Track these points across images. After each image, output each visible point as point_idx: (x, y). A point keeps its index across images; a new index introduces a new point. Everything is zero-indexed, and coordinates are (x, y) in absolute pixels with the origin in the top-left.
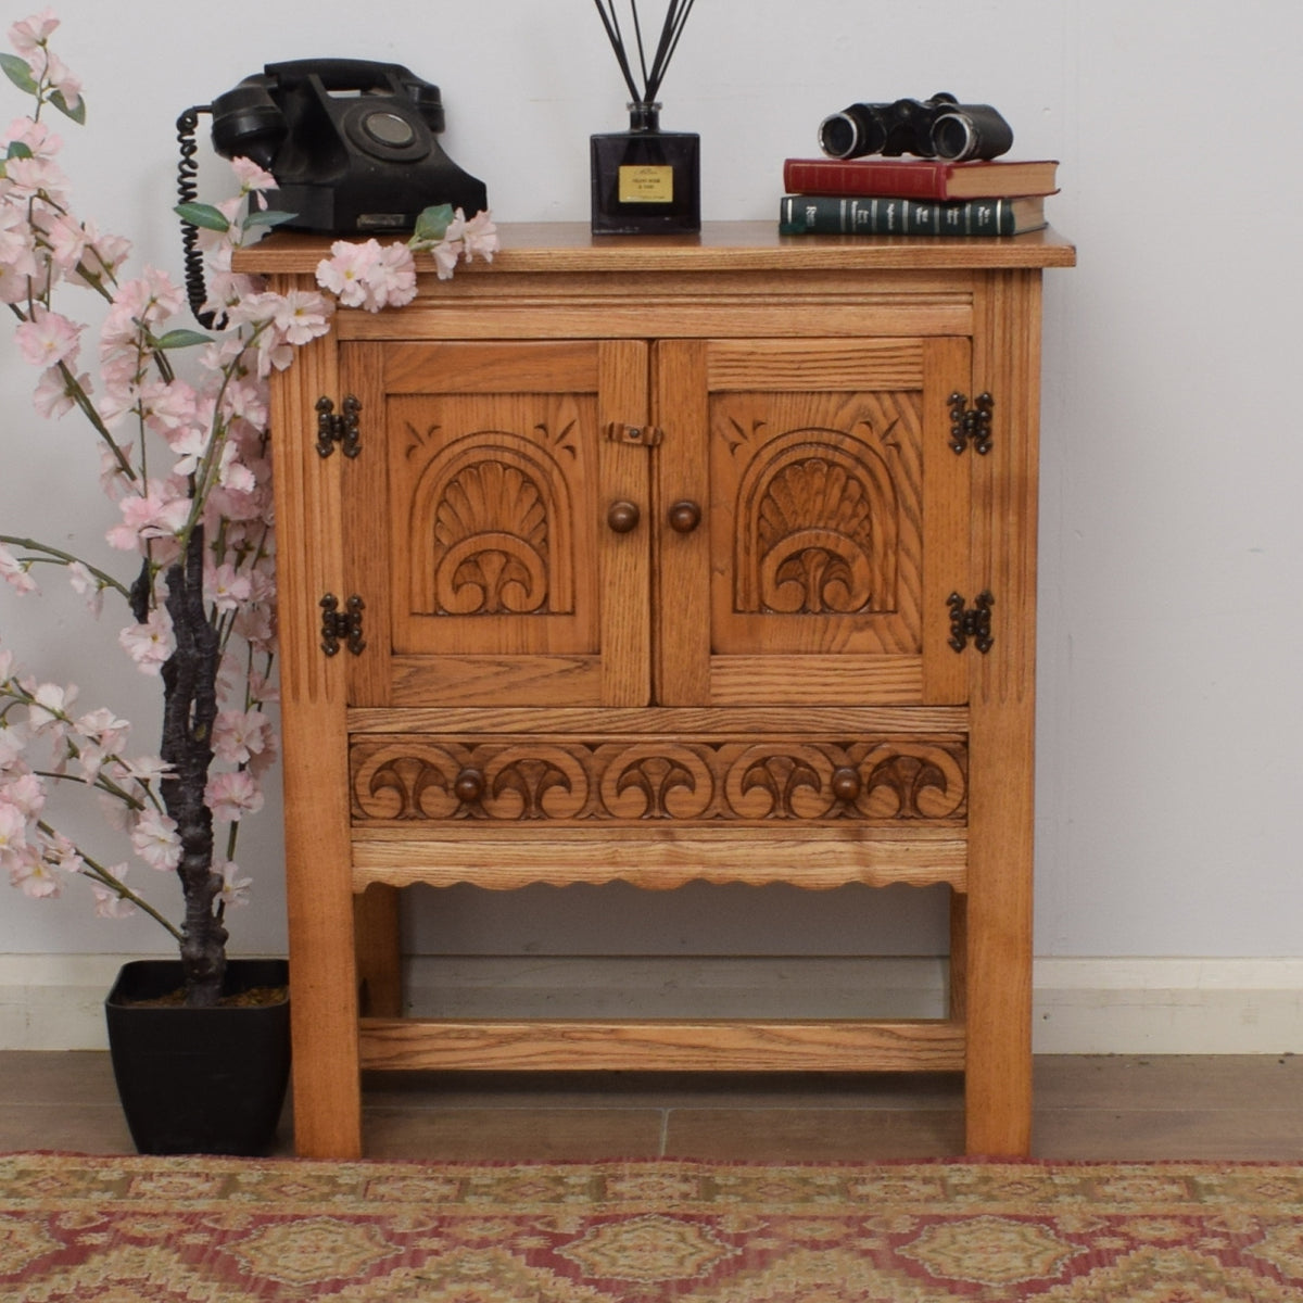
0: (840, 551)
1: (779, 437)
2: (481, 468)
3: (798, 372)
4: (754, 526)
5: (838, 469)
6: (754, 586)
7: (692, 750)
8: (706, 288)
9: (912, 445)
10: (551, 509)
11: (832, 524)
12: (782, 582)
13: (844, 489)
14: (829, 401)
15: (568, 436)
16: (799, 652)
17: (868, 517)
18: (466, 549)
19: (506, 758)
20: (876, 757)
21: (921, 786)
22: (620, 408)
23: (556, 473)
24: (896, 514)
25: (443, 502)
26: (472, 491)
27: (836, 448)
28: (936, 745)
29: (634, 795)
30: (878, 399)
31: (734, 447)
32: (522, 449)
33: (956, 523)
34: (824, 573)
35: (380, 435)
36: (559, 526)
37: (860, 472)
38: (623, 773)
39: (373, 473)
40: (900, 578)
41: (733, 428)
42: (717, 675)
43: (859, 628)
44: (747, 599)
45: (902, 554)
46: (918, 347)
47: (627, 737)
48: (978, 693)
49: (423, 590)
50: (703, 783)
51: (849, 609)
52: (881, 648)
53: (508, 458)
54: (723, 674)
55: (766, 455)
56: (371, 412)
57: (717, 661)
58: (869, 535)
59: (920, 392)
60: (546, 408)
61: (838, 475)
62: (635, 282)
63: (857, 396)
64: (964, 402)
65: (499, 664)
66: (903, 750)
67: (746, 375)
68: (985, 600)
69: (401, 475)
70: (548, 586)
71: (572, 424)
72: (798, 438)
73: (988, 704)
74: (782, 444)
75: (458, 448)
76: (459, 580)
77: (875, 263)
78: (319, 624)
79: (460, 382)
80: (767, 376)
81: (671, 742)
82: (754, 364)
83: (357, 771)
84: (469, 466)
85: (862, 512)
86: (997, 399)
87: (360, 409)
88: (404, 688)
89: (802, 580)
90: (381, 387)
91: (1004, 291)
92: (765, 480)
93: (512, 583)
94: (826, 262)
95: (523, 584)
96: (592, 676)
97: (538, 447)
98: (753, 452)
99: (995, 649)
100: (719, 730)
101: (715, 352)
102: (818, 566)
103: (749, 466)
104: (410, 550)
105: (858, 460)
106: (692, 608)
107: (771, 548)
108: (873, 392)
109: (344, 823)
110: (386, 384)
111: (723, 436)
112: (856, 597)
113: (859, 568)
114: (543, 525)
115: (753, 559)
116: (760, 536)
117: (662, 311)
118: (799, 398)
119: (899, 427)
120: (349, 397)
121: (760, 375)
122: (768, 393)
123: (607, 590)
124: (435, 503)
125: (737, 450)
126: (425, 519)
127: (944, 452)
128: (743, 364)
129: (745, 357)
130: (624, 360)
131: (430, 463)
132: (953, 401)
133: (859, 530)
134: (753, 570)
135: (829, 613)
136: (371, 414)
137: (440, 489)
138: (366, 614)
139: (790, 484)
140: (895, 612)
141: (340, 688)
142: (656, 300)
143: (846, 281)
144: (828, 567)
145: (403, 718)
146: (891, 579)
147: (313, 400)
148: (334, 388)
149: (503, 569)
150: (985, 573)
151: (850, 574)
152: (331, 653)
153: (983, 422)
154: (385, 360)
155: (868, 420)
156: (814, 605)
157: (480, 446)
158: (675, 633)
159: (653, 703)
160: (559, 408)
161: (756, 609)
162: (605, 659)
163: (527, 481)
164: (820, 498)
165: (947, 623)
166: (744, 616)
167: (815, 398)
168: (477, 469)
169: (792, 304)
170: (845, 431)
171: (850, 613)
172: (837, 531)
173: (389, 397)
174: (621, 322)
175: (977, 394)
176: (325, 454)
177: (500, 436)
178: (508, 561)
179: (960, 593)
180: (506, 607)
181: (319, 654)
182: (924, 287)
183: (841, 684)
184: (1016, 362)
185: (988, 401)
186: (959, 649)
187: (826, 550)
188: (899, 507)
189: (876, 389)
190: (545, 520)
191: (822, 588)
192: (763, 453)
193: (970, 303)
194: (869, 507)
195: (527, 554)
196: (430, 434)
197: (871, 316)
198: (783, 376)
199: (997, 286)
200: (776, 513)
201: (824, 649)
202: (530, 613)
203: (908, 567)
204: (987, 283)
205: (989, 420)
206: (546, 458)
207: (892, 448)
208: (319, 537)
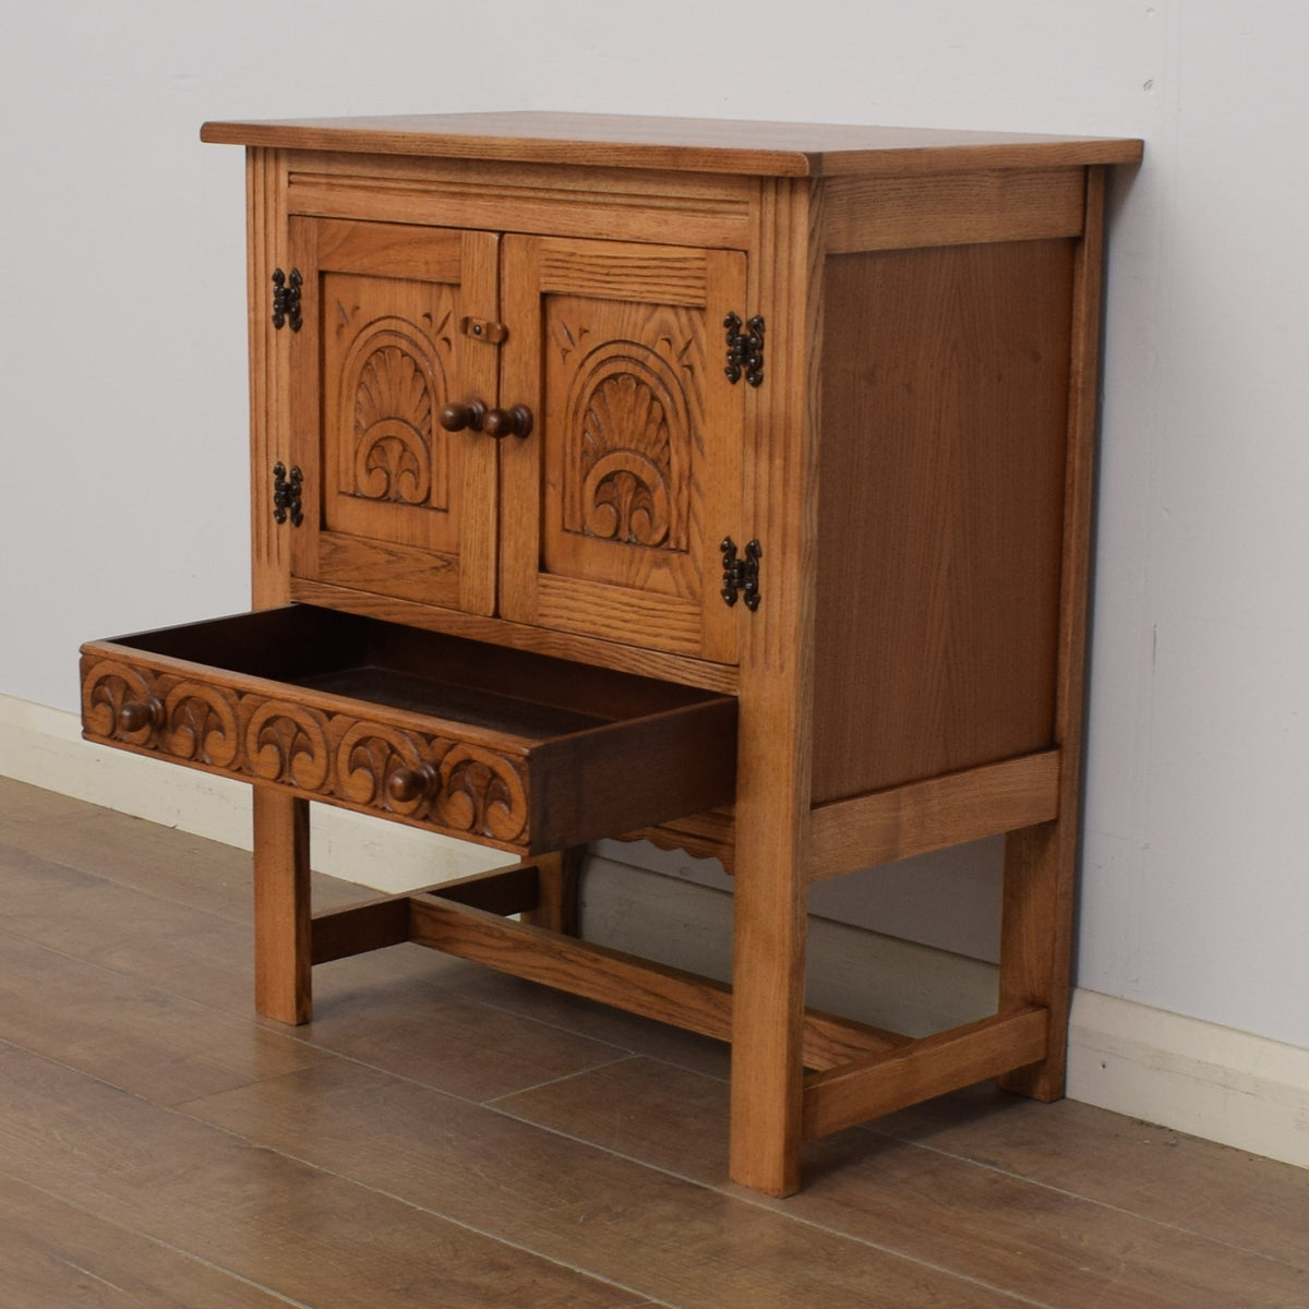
0: (644, 477)
1: (600, 347)
2: (387, 353)
3: (608, 279)
4: (579, 442)
5: (644, 388)
6: (577, 506)
8: (538, 182)
9: (703, 369)
10: (433, 398)
11: (641, 447)
12: (600, 504)
13: (650, 412)
14: (638, 312)
15: (445, 328)
16: (609, 582)
17: (668, 443)
18: (375, 434)
22: (476, 302)
23: (437, 362)
24: (689, 442)
25: (360, 384)
26: (381, 375)
27: (643, 364)
30: (676, 315)
31: (566, 351)
32: (414, 338)
33: (731, 460)
34: (632, 501)
35: (315, 311)
36: (438, 419)
39: (309, 348)
40: (692, 519)
41: (565, 333)
42: (544, 594)
43: (657, 564)
44: (573, 518)
45: (693, 488)
46: (703, 259)
48: (747, 654)
49: (347, 470)
51: (650, 543)
52: (675, 590)
53: (404, 345)
54: (547, 594)
55: (590, 364)
57: (545, 579)
58: (668, 463)
59: (701, 309)
60: (431, 297)
61: (645, 394)
62: (488, 172)
63: (660, 309)
64: (740, 326)
65: (390, 553)
67: (568, 277)
69: (333, 354)
70: (430, 480)
71: (449, 315)
72: (612, 350)
73: (755, 668)
74: (602, 355)
75: (371, 330)
76: (372, 465)
78: (273, 492)
79: (366, 263)
80: (584, 279)
82: (575, 266)
84: (378, 350)
85: (663, 435)
86: (768, 325)
87: (301, 283)
88: (328, 564)
89: (616, 504)
90: (316, 263)
91: (776, 202)
92: (588, 392)
93: (407, 473)
94: (605, 158)
95: (414, 475)
96: (452, 577)
97: (426, 336)
98: (579, 362)
99: (762, 606)
101: (547, 250)
102: (628, 491)
103: (576, 375)
104: (339, 429)
106: (524, 519)
107: (592, 465)
108: (673, 306)
110: (319, 261)
111: (557, 340)
112: (656, 529)
113: (659, 494)
114: (428, 418)
115: (578, 478)
116: (585, 452)
117: (508, 204)
118: (616, 307)
119: (693, 346)
120: (295, 271)
121: (579, 278)
122: (591, 299)
123: (465, 491)
124: (355, 383)
125: (568, 356)
126: (349, 398)
127: (722, 380)
128: (565, 265)
129: (567, 258)
130: (480, 251)
131: (353, 343)
132: (727, 324)
133: (661, 457)
134: (578, 485)
135: (635, 544)
136: (309, 289)
137: (359, 371)
138: (303, 485)
139: (608, 400)
140: (687, 552)
141: (286, 556)
142: (504, 192)
143: (647, 181)
144: (636, 494)
145: (326, 595)
146: (684, 514)
147: (272, 271)
148: (285, 261)
149: (401, 457)
150: (755, 520)
151: (653, 506)
152: (282, 521)
153: (754, 350)
154: (319, 237)
155: (668, 336)
156: (624, 534)
157: (386, 331)
158: (512, 544)
159: (497, 615)
160: (439, 298)
161: (579, 530)
162: (462, 562)
163: (417, 370)
164: (632, 416)
165: (721, 571)
166: (570, 536)
167: (628, 308)
168: (384, 353)
169: (606, 204)
170: (650, 346)
171: (651, 546)
172: (644, 455)
173: (322, 275)
174: (478, 213)
175: (750, 317)
176: (279, 325)
177: (399, 322)
178: (404, 450)
179: (732, 538)
180: (401, 497)
181: (274, 521)
182: (709, 193)
183: (637, 622)
184: (785, 285)
185: (757, 326)
186: (731, 602)
187: (634, 475)
188: (692, 436)
189: (671, 303)
190: (429, 412)
191: (631, 515)
192: (587, 364)
193: (747, 214)
194: (668, 432)
195: (416, 445)
196: (353, 314)
197: (666, 222)
198: (597, 281)
199: (770, 197)
200: (597, 428)
201: (631, 582)
202: (418, 505)
203: (698, 504)
204: (762, 192)
205: (762, 347)
206: (430, 347)
207: (687, 370)
208: (275, 407)
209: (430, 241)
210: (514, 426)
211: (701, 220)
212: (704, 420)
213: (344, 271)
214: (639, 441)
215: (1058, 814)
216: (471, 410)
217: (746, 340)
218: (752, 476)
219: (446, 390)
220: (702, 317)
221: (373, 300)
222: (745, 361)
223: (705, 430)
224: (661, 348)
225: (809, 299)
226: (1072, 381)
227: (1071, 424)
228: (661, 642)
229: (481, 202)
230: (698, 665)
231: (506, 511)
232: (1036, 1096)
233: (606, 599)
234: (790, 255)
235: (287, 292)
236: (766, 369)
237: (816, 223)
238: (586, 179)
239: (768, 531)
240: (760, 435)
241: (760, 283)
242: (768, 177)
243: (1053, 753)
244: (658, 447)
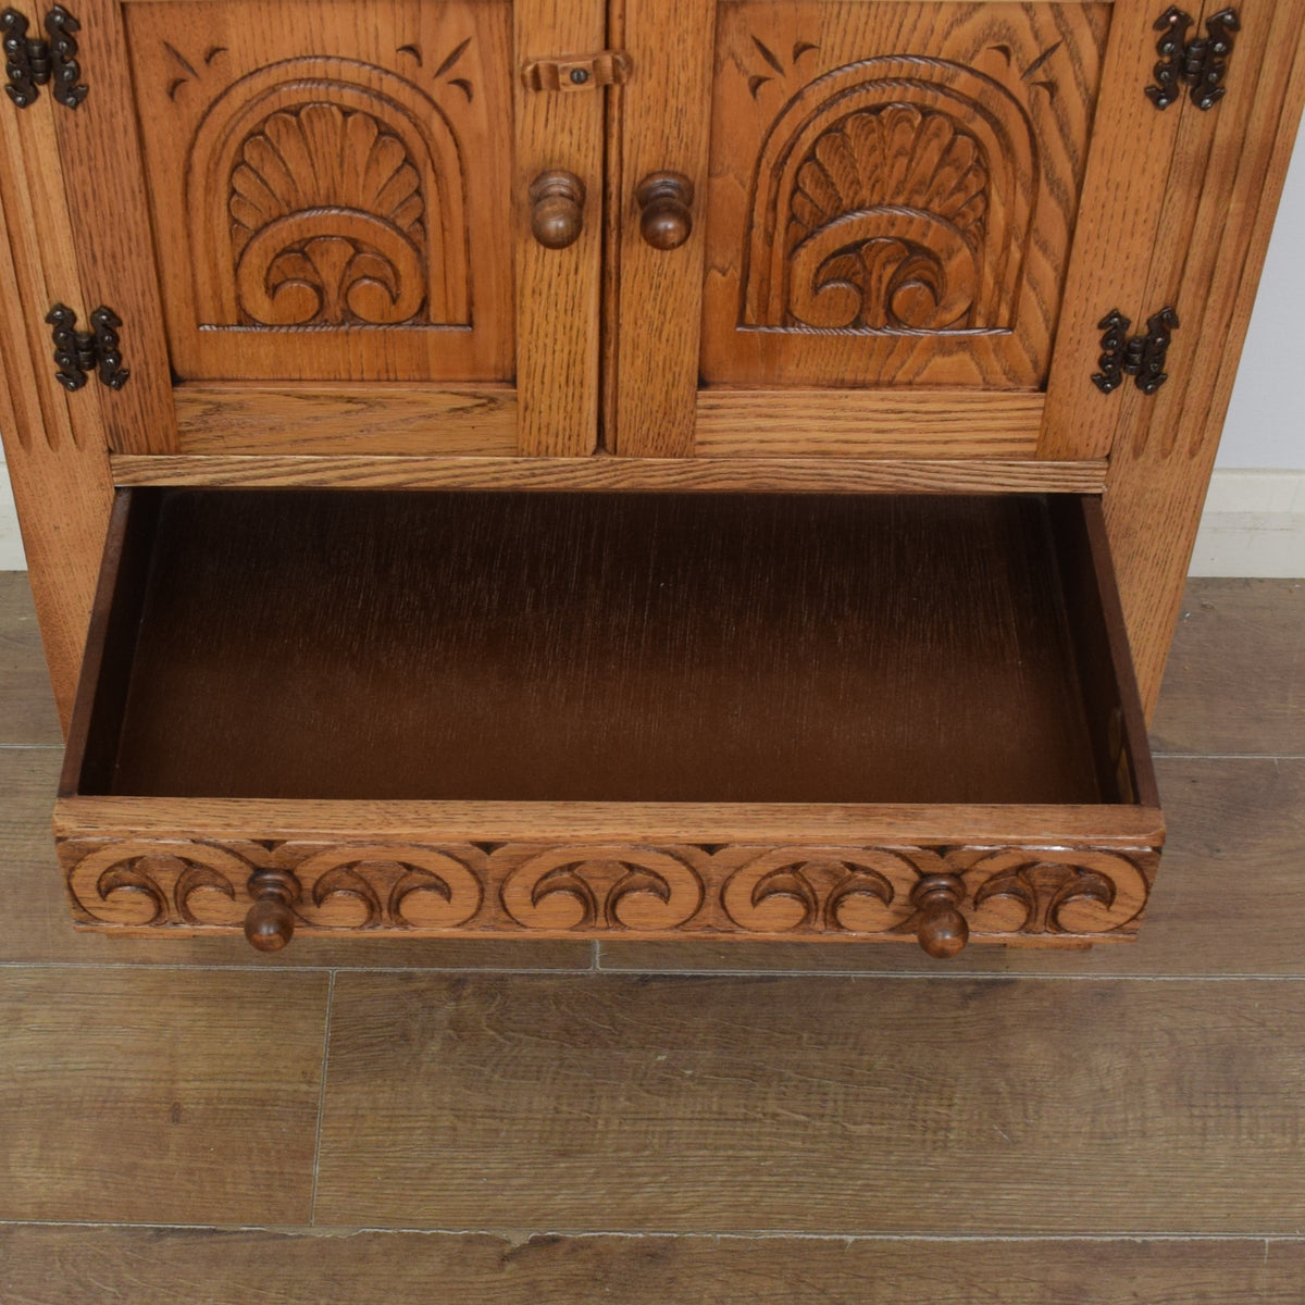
0: (927, 242)
1: (841, 69)
2: (303, 114)
4: (783, 207)
5: (939, 119)
6: (775, 291)
9: (1078, 84)
10: (430, 177)
11: (920, 201)
12: (827, 284)
13: (948, 151)
14: (936, 12)
15: (459, 64)
17: (985, 193)
18: (285, 232)
22: (553, 27)
23: (436, 124)
25: (239, 164)
26: (290, 148)
27: (940, 87)
30: (1030, 15)
31: (756, 84)
32: (375, 85)
33: (1137, 212)
34: (894, 274)
35: (119, 68)
36: (443, 199)
37: (980, 126)
39: (113, 130)
40: (1025, 283)
41: (759, 54)
42: (707, 416)
43: (946, 349)
44: (764, 306)
45: (1034, 247)
48: (1127, 447)
49: (217, 295)
51: (934, 326)
52: (979, 379)
53: (349, 98)
54: (717, 417)
55: (814, 97)
56: (98, 33)
57: (706, 397)
58: (983, 222)
59: (1106, 6)
60: (416, 20)
61: (939, 129)
63: (989, 7)
64: (1187, 26)
65: (350, 400)
68: (1164, 322)
69: (163, 128)
70: (426, 287)
71: (466, 43)
72: (872, 70)
73: (1141, 460)
74: (845, 80)
75: (259, 83)
76: (277, 278)
78: (48, 348)
84: (285, 111)
85: (974, 183)
86: (1247, 19)
87: (77, 29)
88: (198, 430)
89: (859, 279)
93: (366, 282)
95: (384, 283)
96: (501, 417)
97: (405, 81)
98: (793, 94)
99: (1168, 386)
102: (888, 262)
103: (782, 114)
104: (189, 236)
106: (670, 328)
107: (810, 235)
111: (739, 66)
112: (947, 306)
113: (958, 263)
114: (416, 199)
115: (779, 252)
116: (793, 218)
119: (1060, 56)
124: (225, 166)
125: (762, 88)
126: (210, 189)
127: (1135, 104)
131: (214, 105)
132: (1160, 24)
133: (967, 211)
135: (898, 329)
137: (234, 146)
138: (124, 332)
139: (852, 141)
140: (1010, 327)
144: (905, 264)
145: (197, 470)
146: (1011, 280)
149: (350, 262)
151: (941, 275)
152: (75, 386)
155: (1006, 43)
156: (875, 319)
157: (299, 79)
159: (603, 452)
160: (440, 19)
161: (777, 322)
163: (385, 132)
164: (904, 161)
165: (1094, 353)
166: (757, 332)
168: (296, 114)
170: (961, 61)
171: (931, 328)
172: (927, 210)
175: (1210, 10)
176: (24, 102)
177: (331, 63)
178: (358, 251)
179: (1123, 312)
180: (356, 315)
181: (55, 386)
183: (907, 431)
185: (1225, 23)
186: (1108, 388)
187: (903, 240)
188: (1040, 180)
191: (891, 292)
192: (807, 95)
194: (988, 177)
195: (386, 240)
196: (208, 61)
200: (824, 183)
201: (885, 379)
202: (398, 325)
203: (1041, 267)
206: (420, 99)
207: (1041, 88)
208: (31, 226)
214: (915, 191)
218: (1175, 227)
219: (462, 158)
221: (262, 33)
224: (986, 61)
228: (956, 449)
230: (1030, 466)
235: (40, 47)
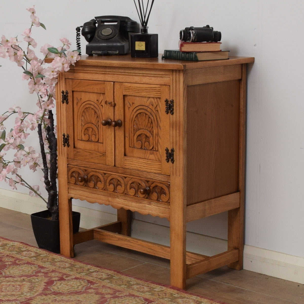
0: (147, 135)
1: (137, 107)
3: (138, 92)
4: (132, 127)
5: (147, 115)
6: (133, 141)
7: (122, 178)
8: (122, 71)
9: (160, 111)
10: (99, 119)
12: (138, 141)
13: (148, 121)
14: (145, 99)
15: (101, 103)
16: (140, 158)
17: (153, 127)
18: (86, 126)
19: (91, 174)
20: (153, 185)
21: (162, 194)
22: (109, 97)
23: (100, 110)
25: (82, 116)
26: (87, 114)
27: (147, 110)
28: (164, 184)
29: (112, 186)
30: (154, 99)
31: (129, 108)
32: (94, 105)
33: (167, 131)
35: (71, 100)
38: (110, 181)
39: (70, 108)
40: (158, 143)
41: (129, 104)
43: (151, 154)
44: (132, 144)
45: (159, 137)
46: (160, 87)
47: (111, 173)
48: (172, 173)
49: (79, 135)
50: (123, 185)
51: (149, 149)
52: (155, 159)
53: (92, 107)
54: (126, 161)
55: (135, 110)
57: (126, 158)
58: (153, 132)
59: (160, 98)
60: (98, 96)
61: (147, 117)
62: (111, 69)
63: (150, 98)
64: (168, 102)
65: (90, 153)
66: (159, 185)
67: (129, 91)
68: (173, 150)
69: (76, 109)
70: (99, 136)
71: (102, 100)
72: (140, 107)
73: (174, 176)
74: (137, 108)
75: (85, 104)
76: (85, 133)
77: (146, 67)
78: (63, 140)
79: (83, 89)
80: (133, 92)
81: (118, 175)
82: (131, 89)
83: (69, 173)
85: (152, 126)
86: (175, 101)
87: (68, 94)
88: (76, 156)
89: (141, 141)
91: (176, 75)
92: (134, 116)
93: (93, 135)
95: (95, 135)
96: (104, 158)
97: (97, 105)
98: (132, 110)
99: (175, 162)
100: (126, 174)
101: (124, 86)
102: (144, 138)
103: (132, 113)
104: (78, 125)
105: (151, 113)
106: (121, 145)
107: (136, 133)
108: (153, 98)
109: (67, 184)
110: (72, 88)
111: (127, 105)
112: (150, 146)
113: (151, 139)
114: (98, 123)
115: (133, 135)
116: (134, 130)
117: (115, 76)
118: (140, 98)
119: (158, 106)
120: (67, 91)
121: (132, 92)
122: (134, 96)
123: (107, 139)
124: (81, 116)
125: (130, 109)
126: (80, 119)
127: (165, 114)
128: (129, 89)
129: (129, 87)
130: (109, 86)
131: (80, 107)
132: (166, 101)
133: (151, 130)
134: (133, 137)
135: (146, 149)
136: (70, 95)
137: (82, 113)
138: (70, 138)
139: (139, 118)
140: (157, 151)
141: (66, 154)
142: (114, 73)
143: (147, 70)
144: (146, 139)
145: (75, 162)
146: (157, 143)
147: (61, 91)
148: (64, 88)
149: (92, 132)
150: (173, 144)
151: (150, 141)
152: (65, 146)
153: (172, 107)
154: (72, 83)
155: (152, 104)
156: (143, 147)
157: (88, 104)
158: (118, 150)
159: (115, 166)
160: (100, 96)
161: (133, 147)
162: (107, 154)
163: (95, 112)
164: (144, 122)
165: (165, 155)
166: (131, 148)
167: (143, 98)
168: (87, 108)
169: (138, 76)
170: (148, 106)
171: (149, 150)
172: (147, 130)
173: (73, 92)
174: (109, 78)
175: (171, 100)
176: (63, 103)
177: (91, 102)
178: (93, 130)
179: (168, 148)
180: (92, 140)
181: (63, 146)
182: (161, 73)
183: (147, 167)
184: (178, 92)
185: (172, 102)
186: (168, 162)
187: (145, 134)
188: (158, 126)
189: (153, 97)
190: (98, 121)
191: (145, 143)
192: (134, 110)
193: (169, 77)
194: (153, 125)
195: (95, 129)
196: (80, 100)
197: (151, 79)
198: (136, 92)
199: (174, 74)
200: (137, 124)
201: (145, 158)
202: (96, 142)
203: (160, 141)
204: (172, 72)
205: (173, 106)
206: (98, 107)
207: (157, 111)
208: (63, 121)
209: (98, 84)
210: (118, 124)
211: (159, 79)
212: (161, 122)
213: (78, 91)
214: (146, 127)
215: (240, 206)
216: (108, 121)
217: (170, 105)
218: (172, 134)
219: (102, 117)
220: (160, 100)
221: (85, 97)
222: (170, 109)
223: (161, 124)
224: (151, 107)
225: (183, 96)
226: (240, 111)
227: (240, 120)
228: (152, 171)
229: (109, 75)
230: (161, 176)
231: (116, 143)
232: (236, 269)
233: (140, 162)
234: (179, 86)
235: (65, 95)
236: (174, 111)
237: (185, 79)
238: (133, 70)
239: (176, 146)
240: (173, 125)
241: (173, 92)
242: (174, 70)
243: (239, 193)
244: (150, 129)
